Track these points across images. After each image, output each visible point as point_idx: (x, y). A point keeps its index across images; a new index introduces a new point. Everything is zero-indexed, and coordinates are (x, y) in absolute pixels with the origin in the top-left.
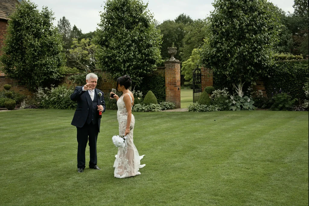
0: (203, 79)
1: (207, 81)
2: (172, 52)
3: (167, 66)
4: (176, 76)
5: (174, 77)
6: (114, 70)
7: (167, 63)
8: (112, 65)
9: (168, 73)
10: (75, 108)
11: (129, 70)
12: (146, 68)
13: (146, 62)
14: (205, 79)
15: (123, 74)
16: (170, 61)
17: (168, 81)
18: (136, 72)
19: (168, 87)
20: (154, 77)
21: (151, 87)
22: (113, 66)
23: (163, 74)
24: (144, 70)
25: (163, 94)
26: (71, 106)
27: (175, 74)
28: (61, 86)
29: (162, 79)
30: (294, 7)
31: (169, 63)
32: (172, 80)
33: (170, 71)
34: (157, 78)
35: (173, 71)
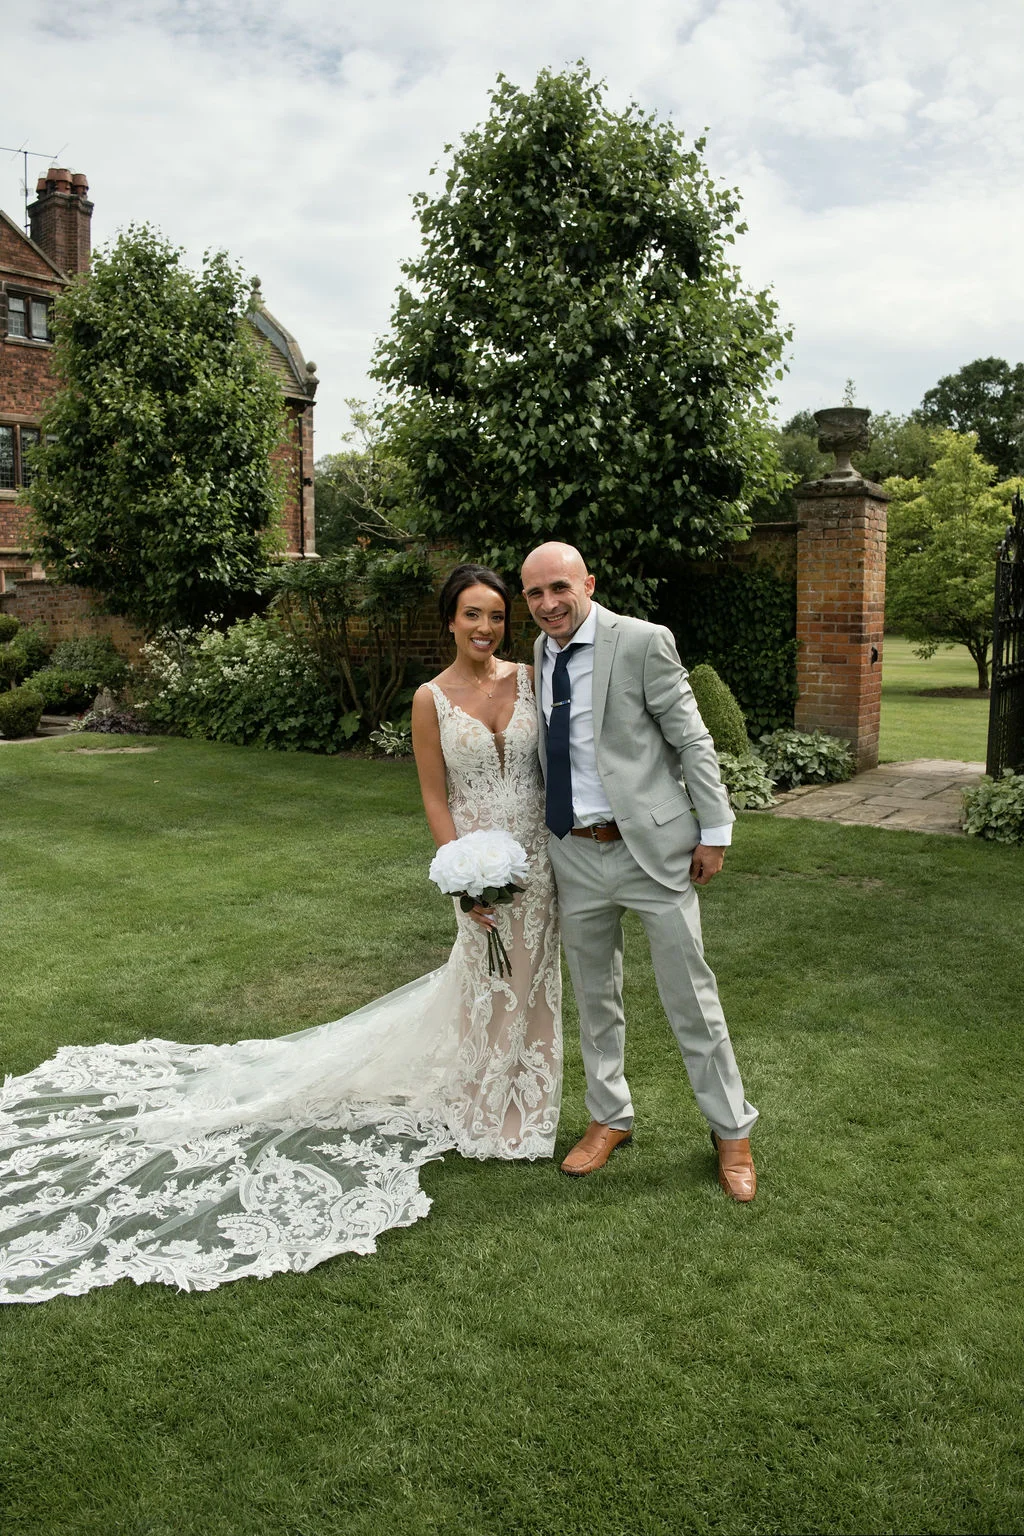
2: (840, 434)
3: (809, 515)
4: (865, 581)
5: (853, 585)
6: (486, 534)
7: (811, 498)
8: (469, 498)
9: (817, 556)
10: (289, 740)
12: (685, 521)
16: (827, 487)
17: (814, 607)
18: (618, 545)
19: (815, 639)
20: (732, 582)
21: (711, 640)
22: (477, 503)
23: (783, 564)
24: (668, 531)
25: (782, 680)
26: (267, 729)
27: (860, 565)
28: (247, 624)
29: (778, 594)
31: (827, 501)
32: (841, 598)
33: (830, 545)
34: (751, 588)
35: (849, 545)
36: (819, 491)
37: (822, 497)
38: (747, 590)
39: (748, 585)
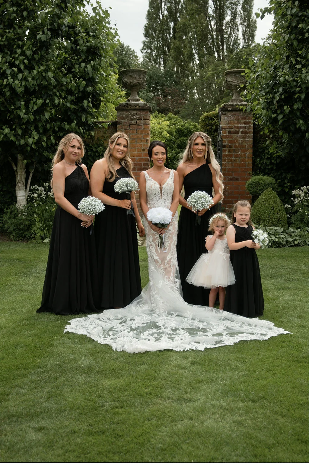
0: (226, 156)
1: (235, 161)
2: (136, 81)
3: (123, 118)
5: (144, 150)
11: (40, 120)
12: (86, 118)
13: (90, 99)
14: (231, 156)
15: (20, 132)
16: (131, 105)
27: (147, 141)
30: (142, 52)
31: (131, 112)
32: (138, 156)
33: (133, 132)
34: (97, 151)
35: (142, 132)
36: (128, 107)
37: (129, 110)
38: (94, 152)
39: (94, 150)
